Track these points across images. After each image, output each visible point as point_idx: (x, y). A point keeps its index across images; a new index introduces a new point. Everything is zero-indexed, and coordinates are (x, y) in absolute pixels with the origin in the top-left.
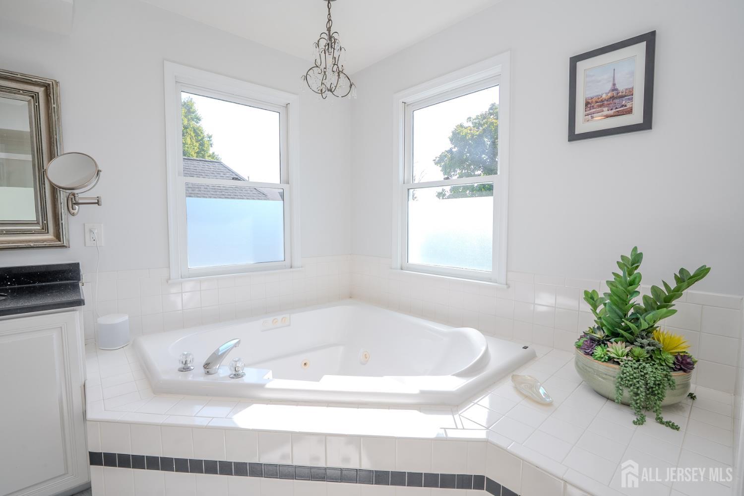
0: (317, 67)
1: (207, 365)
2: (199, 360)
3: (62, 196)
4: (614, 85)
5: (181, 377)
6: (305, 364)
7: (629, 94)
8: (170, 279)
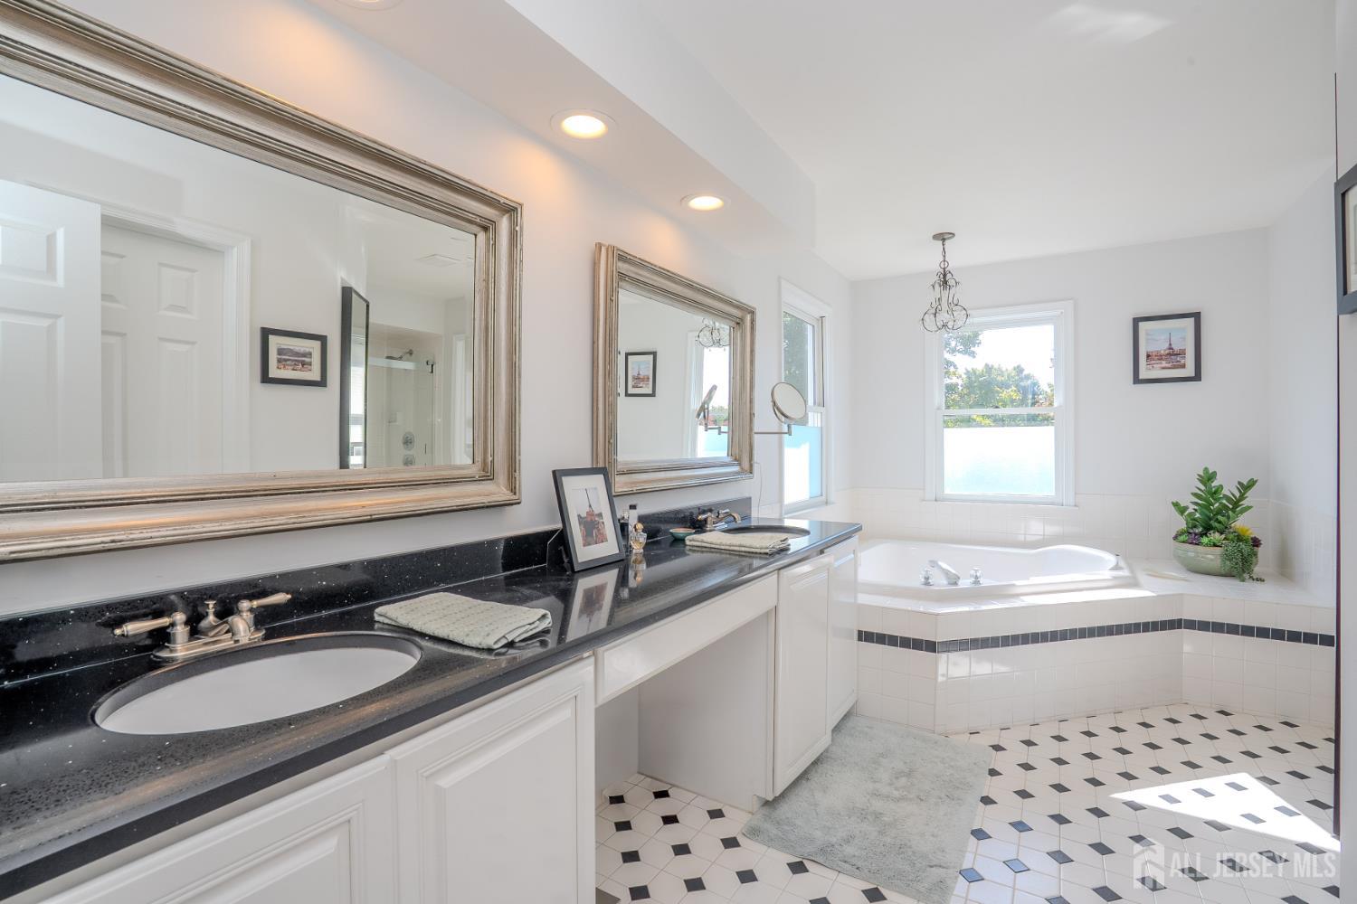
4: (1170, 344)
7: (1182, 353)
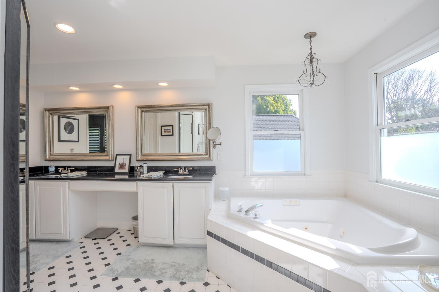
0: (304, 74)
1: (247, 211)
2: (245, 209)
3: (212, 143)
5: (238, 214)
6: (306, 228)
8: (245, 175)
